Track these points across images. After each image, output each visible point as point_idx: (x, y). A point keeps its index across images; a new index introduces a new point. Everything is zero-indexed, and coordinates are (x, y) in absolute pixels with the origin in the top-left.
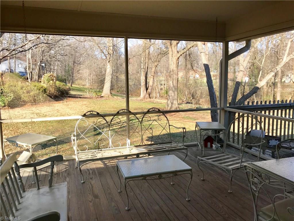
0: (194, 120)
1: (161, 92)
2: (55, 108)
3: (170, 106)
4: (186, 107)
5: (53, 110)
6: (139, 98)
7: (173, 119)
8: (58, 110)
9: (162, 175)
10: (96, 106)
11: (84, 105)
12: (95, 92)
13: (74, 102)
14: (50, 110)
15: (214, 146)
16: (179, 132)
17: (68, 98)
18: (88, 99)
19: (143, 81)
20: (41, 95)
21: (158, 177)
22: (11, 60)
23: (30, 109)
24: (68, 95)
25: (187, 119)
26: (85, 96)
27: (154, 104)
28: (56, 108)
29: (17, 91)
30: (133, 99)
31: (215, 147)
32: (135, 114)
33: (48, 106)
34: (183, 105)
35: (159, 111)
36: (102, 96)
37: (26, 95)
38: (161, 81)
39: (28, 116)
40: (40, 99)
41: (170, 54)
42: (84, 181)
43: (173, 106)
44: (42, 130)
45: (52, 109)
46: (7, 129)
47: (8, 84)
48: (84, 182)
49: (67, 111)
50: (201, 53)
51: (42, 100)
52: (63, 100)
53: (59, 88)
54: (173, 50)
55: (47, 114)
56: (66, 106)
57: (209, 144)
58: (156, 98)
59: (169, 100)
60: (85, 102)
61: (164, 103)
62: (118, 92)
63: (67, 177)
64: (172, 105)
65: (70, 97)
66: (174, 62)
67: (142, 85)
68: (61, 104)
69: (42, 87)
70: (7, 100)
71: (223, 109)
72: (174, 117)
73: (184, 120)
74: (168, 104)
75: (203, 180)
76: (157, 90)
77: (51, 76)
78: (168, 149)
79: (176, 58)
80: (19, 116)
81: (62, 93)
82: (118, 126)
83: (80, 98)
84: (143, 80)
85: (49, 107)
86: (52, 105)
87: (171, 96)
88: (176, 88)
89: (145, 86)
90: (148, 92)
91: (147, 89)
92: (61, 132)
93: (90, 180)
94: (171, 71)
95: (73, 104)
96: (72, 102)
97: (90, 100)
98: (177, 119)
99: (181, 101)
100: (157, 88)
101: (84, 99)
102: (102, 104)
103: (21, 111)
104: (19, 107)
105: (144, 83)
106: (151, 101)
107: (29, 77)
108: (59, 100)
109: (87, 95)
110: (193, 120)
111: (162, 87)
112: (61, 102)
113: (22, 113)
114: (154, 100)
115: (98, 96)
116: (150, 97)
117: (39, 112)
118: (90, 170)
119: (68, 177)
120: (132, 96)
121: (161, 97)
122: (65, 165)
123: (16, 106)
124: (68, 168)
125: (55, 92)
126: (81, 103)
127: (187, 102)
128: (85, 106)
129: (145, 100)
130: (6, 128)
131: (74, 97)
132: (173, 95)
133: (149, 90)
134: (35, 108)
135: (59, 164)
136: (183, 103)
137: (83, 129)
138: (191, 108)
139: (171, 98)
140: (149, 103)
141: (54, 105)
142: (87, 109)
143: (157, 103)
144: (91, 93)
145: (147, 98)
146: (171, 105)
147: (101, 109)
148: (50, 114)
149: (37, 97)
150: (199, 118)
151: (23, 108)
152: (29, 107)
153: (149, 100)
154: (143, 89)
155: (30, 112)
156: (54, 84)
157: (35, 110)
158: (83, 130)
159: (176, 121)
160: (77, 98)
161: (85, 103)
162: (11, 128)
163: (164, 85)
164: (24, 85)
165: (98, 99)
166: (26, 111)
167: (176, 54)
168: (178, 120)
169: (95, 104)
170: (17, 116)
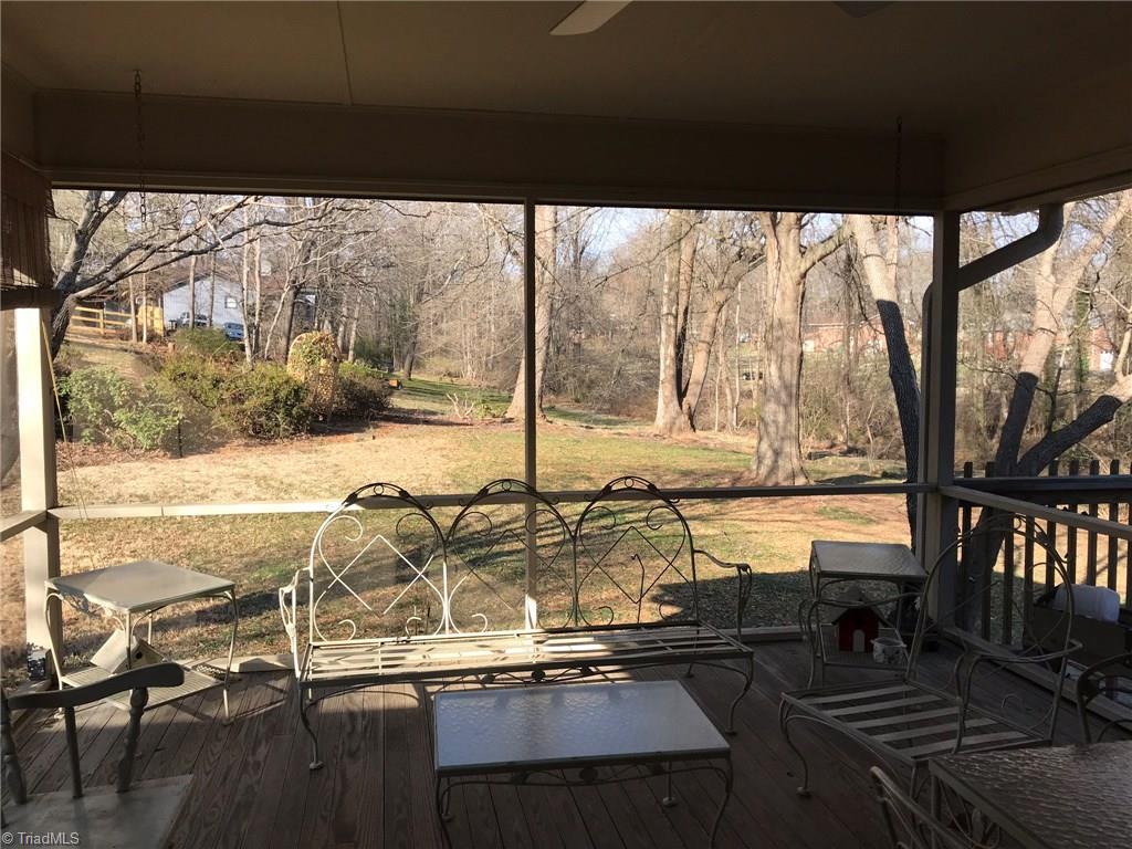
0: (863, 524)
1: (743, 407)
2: (327, 460)
3: (768, 461)
4: (842, 469)
5: (322, 465)
6: (649, 429)
7: (777, 517)
8: (335, 469)
9: (596, 768)
10: (482, 454)
11: (436, 450)
12: (484, 402)
13: (399, 440)
14: (309, 466)
15: (878, 646)
16: (793, 570)
17: (382, 424)
18: (455, 427)
19: (668, 362)
20: (282, 411)
21: (581, 776)
22: (198, 283)
23: (238, 462)
24: (385, 413)
25: (836, 518)
26: (445, 418)
27: (706, 453)
28: (331, 460)
29: (199, 392)
30: (628, 431)
31: (884, 652)
32: (550, 500)
33: (304, 452)
34: (830, 461)
35: (652, 492)
36: (507, 416)
37: (228, 409)
38: (744, 363)
39: (226, 487)
40: (277, 425)
41: (770, 259)
42: (320, 763)
43: (780, 462)
44: (265, 543)
45: (316, 463)
46: (145, 533)
47: (172, 367)
48: (321, 767)
49: (369, 472)
50: (867, 256)
51: (285, 430)
52: (362, 431)
53: (353, 384)
54: (783, 243)
55: (295, 482)
56: (368, 452)
57: (859, 637)
58: (724, 427)
59: (765, 439)
60: (441, 438)
61: (747, 450)
62: (577, 401)
63: (264, 742)
64: (776, 461)
65: (388, 419)
66: (788, 292)
67: (662, 376)
68: (353, 445)
69: (287, 382)
70: (163, 425)
71: (935, 490)
72: (781, 509)
73: (820, 523)
74: (762, 455)
75: (806, 796)
76: (729, 398)
77: (321, 340)
78: (671, 651)
79: (796, 274)
80: (194, 485)
81: (361, 403)
82: (548, 536)
83: (427, 422)
84: (666, 359)
85: (305, 456)
86: (319, 448)
87: (774, 421)
88: (794, 391)
89: (674, 382)
90: (685, 407)
91: (681, 394)
92: (332, 550)
93: (346, 759)
94: (772, 326)
95: (397, 446)
96: (393, 439)
97: (461, 432)
98: (793, 518)
99: (826, 443)
100: (728, 391)
101: (441, 428)
102: (502, 448)
103: (207, 466)
104: (201, 453)
105: (672, 372)
106: (695, 441)
107: (246, 343)
108: (347, 429)
109: (454, 411)
110: (859, 524)
111: (752, 385)
112: (355, 436)
113: (208, 476)
114: (707, 438)
115: (494, 416)
116: (693, 426)
117: (267, 472)
118: (360, 715)
119: (267, 742)
120: (629, 419)
121: (745, 423)
122: (274, 688)
123: (192, 450)
124: (278, 704)
125: (337, 399)
126: (426, 441)
127: (849, 447)
128: (439, 453)
129: (674, 435)
130: (144, 529)
131: (406, 418)
132: (781, 418)
133: (690, 399)
134: (255, 457)
135: (253, 686)
136: (833, 451)
137: (417, 543)
138: (861, 473)
139: (772, 429)
140: (689, 448)
141: (328, 448)
142: (442, 467)
143: (723, 448)
144: (469, 406)
145: (680, 430)
146: (773, 458)
147: (498, 468)
148: (304, 482)
149: (269, 418)
150: (887, 516)
151: (214, 455)
152: (236, 453)
153: (690, 435)
154: (667, 394)
155: (236, 470)
156: (331, 372)
157: (254, 467)
158: (416, 546)
159: (785, 524)
160: (417, 422)
161: (440, 442)
162: (160, 530)
163: (757, 378)
164: (226, 373)
165: (494, 429)
166: (223, 468)
167: (795, 260)
168: (794, 522)
169: (475, 449)
170: (187, 485)
